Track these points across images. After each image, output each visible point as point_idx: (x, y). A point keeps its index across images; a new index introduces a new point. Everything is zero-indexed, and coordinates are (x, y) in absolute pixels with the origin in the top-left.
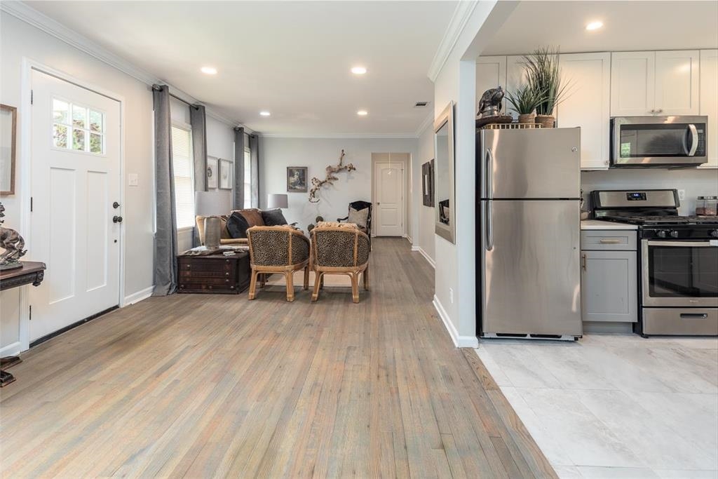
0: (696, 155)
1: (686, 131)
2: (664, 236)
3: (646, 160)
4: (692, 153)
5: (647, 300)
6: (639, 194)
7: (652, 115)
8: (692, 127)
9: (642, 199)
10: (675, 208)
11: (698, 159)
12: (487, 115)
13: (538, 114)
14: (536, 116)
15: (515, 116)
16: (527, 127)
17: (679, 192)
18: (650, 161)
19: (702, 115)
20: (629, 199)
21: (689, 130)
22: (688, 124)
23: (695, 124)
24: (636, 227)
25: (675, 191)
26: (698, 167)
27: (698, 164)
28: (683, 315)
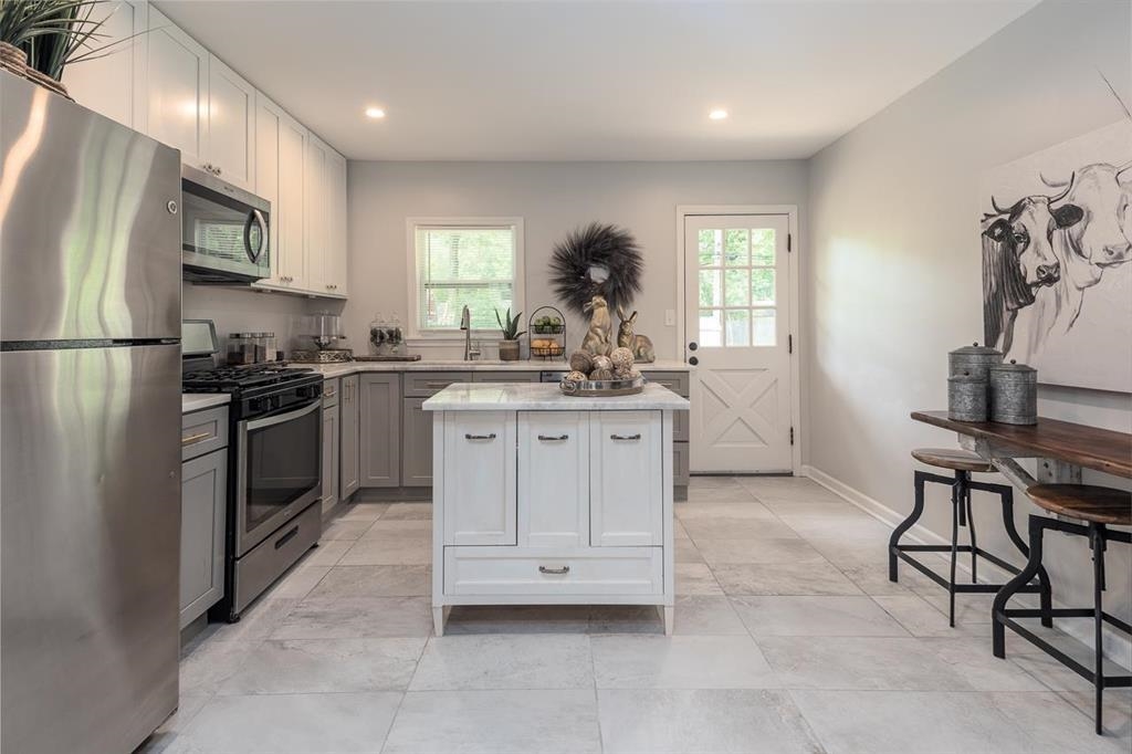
5: (244, 539)
11: (262, 272)
19: (266, 197)
22: (254, 208)
23: (261, 213)
24: (223, 398)
25: (211, 324)
27: (255, 279)
28: (277, 543)
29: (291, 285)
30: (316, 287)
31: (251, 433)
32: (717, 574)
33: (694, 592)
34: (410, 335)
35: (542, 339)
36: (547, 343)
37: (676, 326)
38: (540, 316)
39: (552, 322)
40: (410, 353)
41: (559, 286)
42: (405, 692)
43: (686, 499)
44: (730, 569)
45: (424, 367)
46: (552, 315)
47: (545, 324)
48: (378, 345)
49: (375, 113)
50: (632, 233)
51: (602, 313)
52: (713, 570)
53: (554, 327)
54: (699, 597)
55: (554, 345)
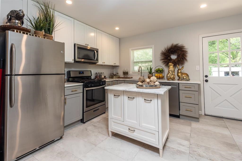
0: (96, 60)
1: (94, 52)
2: (90, 86)
3: (83, 60)
4: (95, 60)
5: (85, 109)
6: (82, 72)
7: (85, 45)
8: (95, 51)
9: (83, 74)
10: (91, 76)
11: (96, 62)
12: (12, 24)
13: (45, 33)
14: (44, 34)
15: (33, 30)
16: (39, 37)
17: (92, 71)
18: (84, 60)
19: (97, 48)
20: (79, 74)
21: (95, 52)
22: (94, 50)
23: (96, 51)
24: (82, 84)
25: (91, 71)
26: (96, 64)
27: (96, 63)
28: (94, 111)
29: (105, 64)
30: (112, 64)
31: (87, 91)
32: (191, 146)
33: (179, 149)
34: (130, 73)
35: (157, 74)
36: (159, 75)
37: (199, 70)
38: (157, 68)
39: (160, 70)
40: (130, 77)
41: (162, 61)
42: (96, 146)
43: (199, 122)
44: (197, 146)
45: (132, 80)
46: (161, 68)
47: (158, 70)
48: (124, 75)
49: (117, 28)
50: (184, 45)
51: (171, 68)
52: (190, 144)
53: (161, 71)
54: (179, 151)
55: (161, 75)
